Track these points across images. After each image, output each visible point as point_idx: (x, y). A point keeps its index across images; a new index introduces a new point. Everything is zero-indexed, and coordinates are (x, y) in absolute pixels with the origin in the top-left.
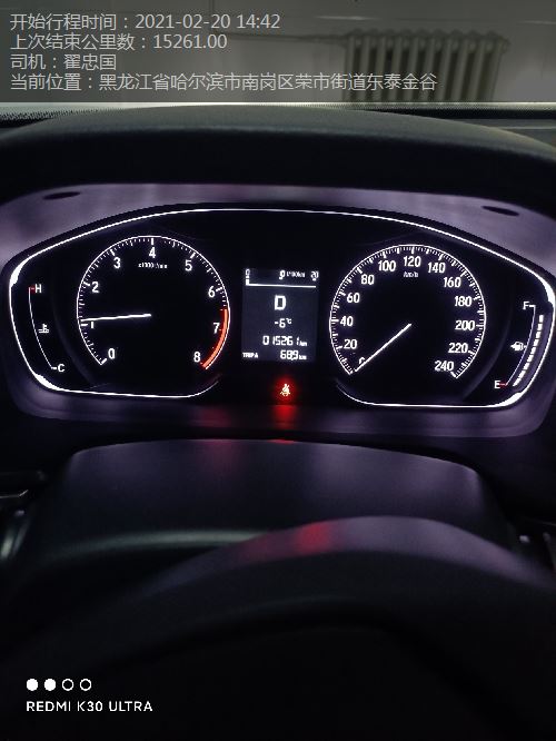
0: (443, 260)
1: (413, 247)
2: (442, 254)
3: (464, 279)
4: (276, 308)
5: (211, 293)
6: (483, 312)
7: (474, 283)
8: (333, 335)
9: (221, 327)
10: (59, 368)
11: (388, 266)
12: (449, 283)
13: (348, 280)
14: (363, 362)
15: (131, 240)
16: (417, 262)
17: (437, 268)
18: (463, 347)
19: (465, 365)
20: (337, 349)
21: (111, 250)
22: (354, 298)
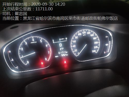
0: (90, 31)
1: (84, 30)
2: (89, 30)
3: (94, 34)
4: (60, 46)
5: (46, 46)
6: (99, 39)
7: (96, 35)
8: (72, 49)
9: (50, 52)
10: (17, 68)
11: (80, 34)
12: (91, 35)
13: (73, 38)
14: (79, 54)
15: (28, 38)
16: (85, 32)
17: (89, 33)
18: (97, 47)
19: (98, 50)
20: (73, 52)
21: (24, 41)
22: (75, 42)
